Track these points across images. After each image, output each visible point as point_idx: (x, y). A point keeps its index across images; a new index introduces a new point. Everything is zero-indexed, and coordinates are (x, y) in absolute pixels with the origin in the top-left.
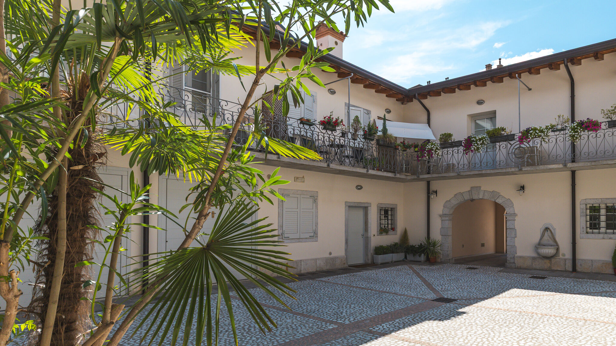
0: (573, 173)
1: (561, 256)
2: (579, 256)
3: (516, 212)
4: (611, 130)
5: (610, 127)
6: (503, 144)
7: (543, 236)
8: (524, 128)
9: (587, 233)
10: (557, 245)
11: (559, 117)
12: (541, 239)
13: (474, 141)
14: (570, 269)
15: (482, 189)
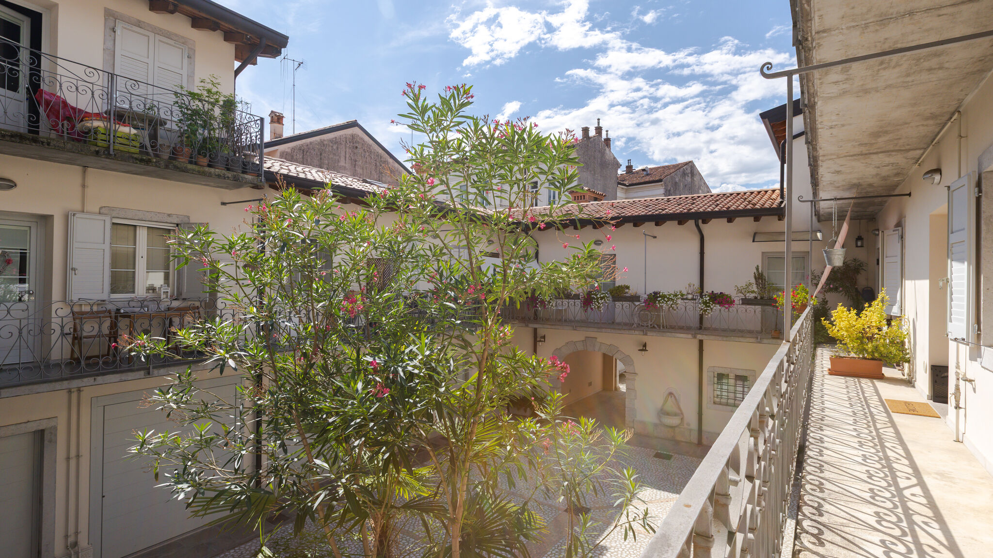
0: (701, 342)
1: (686, 426)
2: (704, 428)
3: (636, 372)
4: (744, 306)
5: (743, 304)
6: (626, 304)
7: (666, 401)
8: (650, 291)
9: (715, 403)
10: (682, 414)
11: (690, 286)
12: (663, 405)
13: (595, 299)
14: (696, 441)
15: (598, 340)
